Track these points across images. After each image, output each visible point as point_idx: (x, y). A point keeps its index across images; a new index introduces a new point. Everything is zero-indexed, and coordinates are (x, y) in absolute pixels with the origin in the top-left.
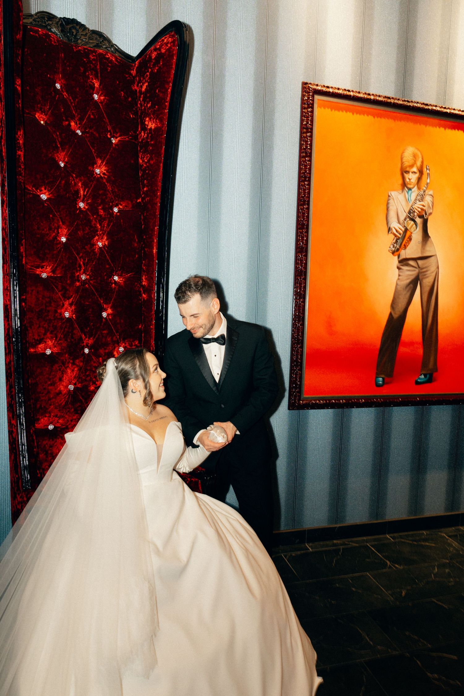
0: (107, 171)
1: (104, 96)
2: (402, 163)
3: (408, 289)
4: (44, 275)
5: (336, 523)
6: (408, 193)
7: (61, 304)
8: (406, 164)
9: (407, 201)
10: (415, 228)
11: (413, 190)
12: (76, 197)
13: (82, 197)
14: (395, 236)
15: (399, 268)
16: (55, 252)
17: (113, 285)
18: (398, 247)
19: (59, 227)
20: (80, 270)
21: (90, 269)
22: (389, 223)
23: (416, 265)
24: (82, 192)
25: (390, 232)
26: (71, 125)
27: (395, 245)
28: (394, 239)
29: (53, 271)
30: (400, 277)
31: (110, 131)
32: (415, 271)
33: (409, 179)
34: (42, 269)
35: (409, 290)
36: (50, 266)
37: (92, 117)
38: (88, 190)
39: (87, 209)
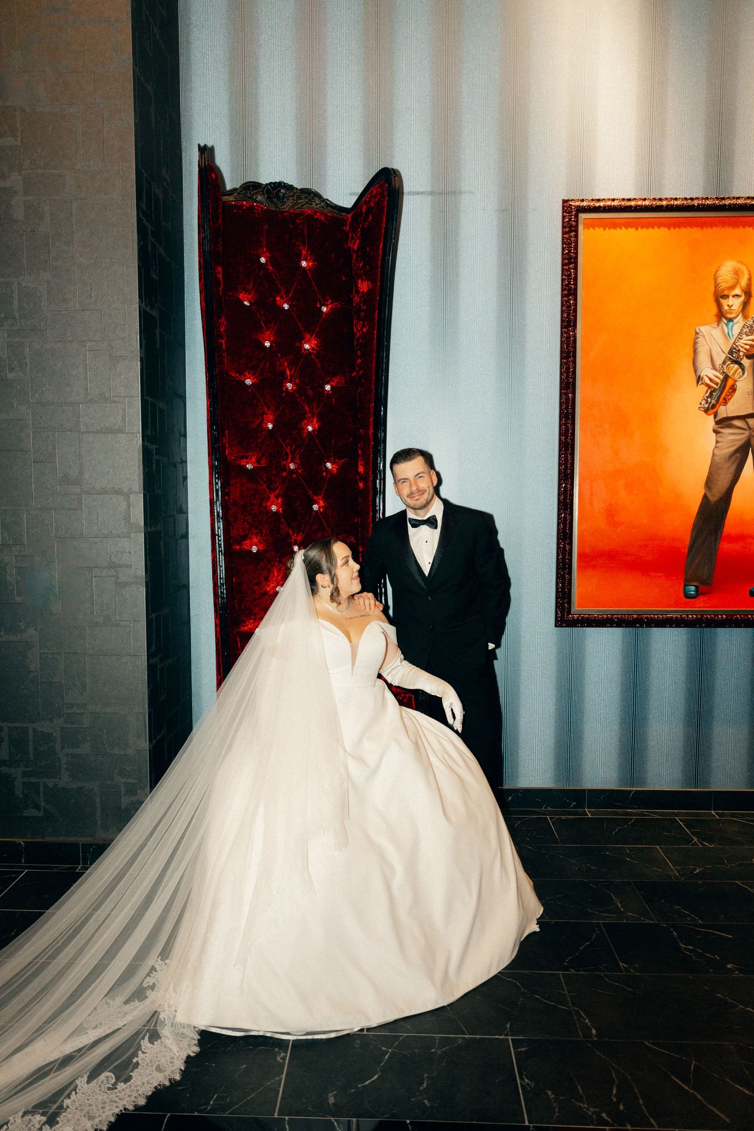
0: (316, 345)
1: (314, 261)
2: (716, 285)
3: (732, 461)
4: (249, 466)
5: (632, 785)
6: (727, 325)
7: (267, 497)
8: (723, 285)
9: (727, 336)
10: (741, 373)
11: (735, 321)
12: (283, 379)
13: (289, 377)
14: (707, 385)
15: (715, 431)
16: (259, 440)
17: (324, 473)
18: (713, 402)
19: (263, 413)
20: (287, 459)
21: (298, 456)
22: (699, 371)
23: (745, 426)
24: (288, 372)
25: (700, 383)
26: (276, 301)
27: (709, 400)
28: (707, 392)
29: (258, 462)
30: (718, 445)
31: (320, 301)
32: (743, 434)
33: (728, 306)
34: (246, 459)
35: (735, 461)
36: (254, 456)
37: (299, 287)
38: (296, 369)
39: (295, 391)
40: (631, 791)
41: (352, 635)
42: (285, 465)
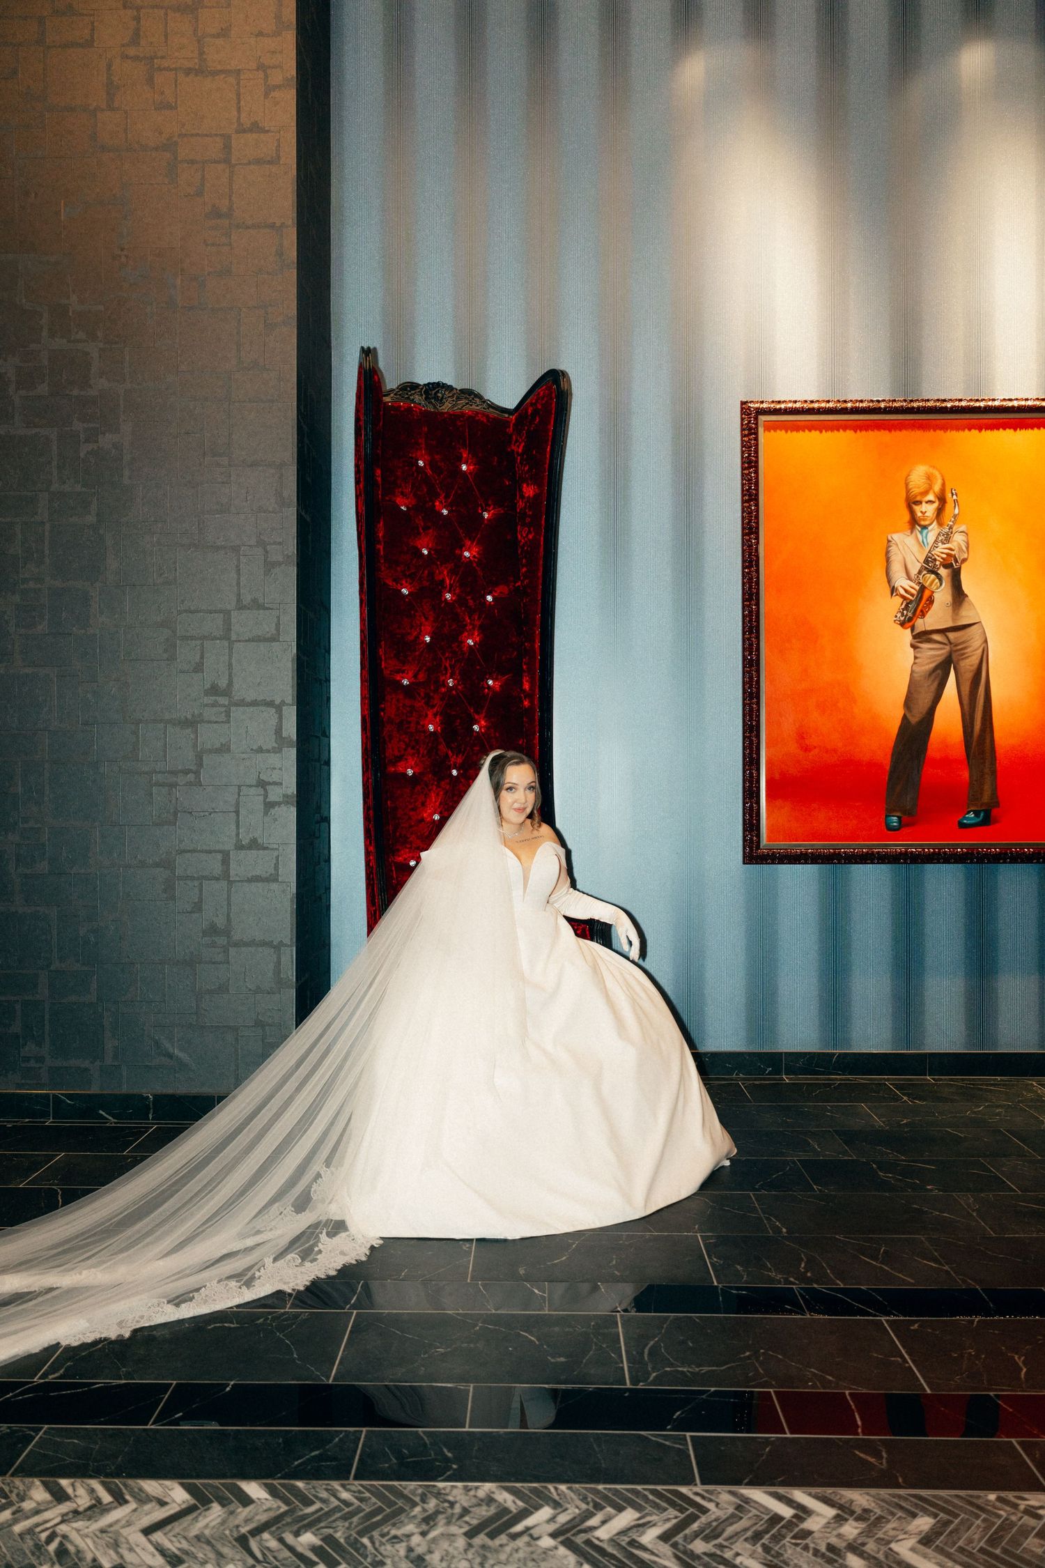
0: (478, 553)
1: (475, 465)
2: (908, 491)
3: (933, 677)
4: (405, 682)
5: (835, 1046)
6: (921, 533)
7: (424, 714)
8: (916, 491)
9: (921, 545)
10: (939, 584)
11: (930, 528)
12: (442, 588)
13: (448, 587)
14: (902, 596)
15: (912, 646)
16: (417, 653)
17: (486, 690)
18: (910, 614)
19: (421, 625)
20: (446, 674)
21: (458, 671)
22: (893, 581)
23: (946, 641)
24: (448, 582)
25: (894, 594)
26: (435, 506)
27: (905, 612)
28: (902, 604)
29: (415, 676)
30: (917, 661)
31: (481, 506)
32: (944, 649)
33: (921, 512)
34: (403, 673)
35: (936, 678)
36: (411, 670)
37: (459, 492)
38: (455, 578)
39: (455, 601)
40: (834, 1054)
41: (523, 857)
42: (444, 681)
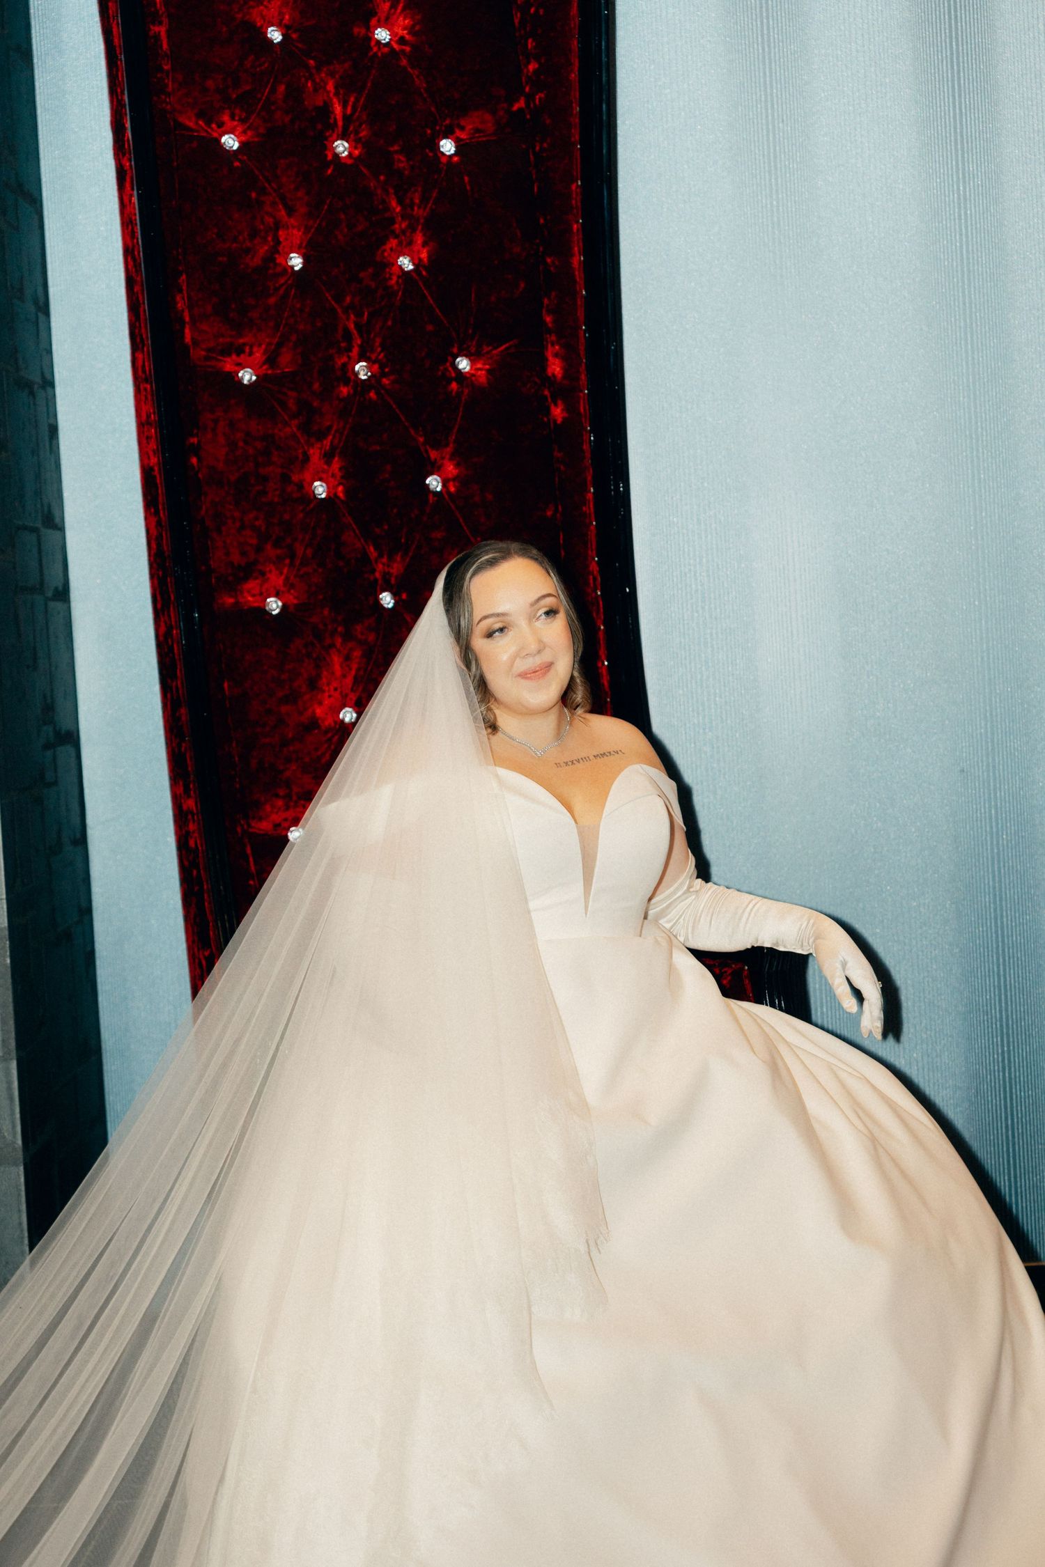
0: (411, 30)
4: (247, 376)
7: (301, 456)
12: (324, 129)
13: (340, 123)
16: (272, 301)
17: (454, 386)
19: (278, 226)
20: (349, 349)
21: (378, 341)
24: (338, 109)
29: (271, 360)
34: (238, 355)
36: (260, 345)
38: (357, 100)
39: (359, 158)
41: (578, 808)
42: (344, 365)
